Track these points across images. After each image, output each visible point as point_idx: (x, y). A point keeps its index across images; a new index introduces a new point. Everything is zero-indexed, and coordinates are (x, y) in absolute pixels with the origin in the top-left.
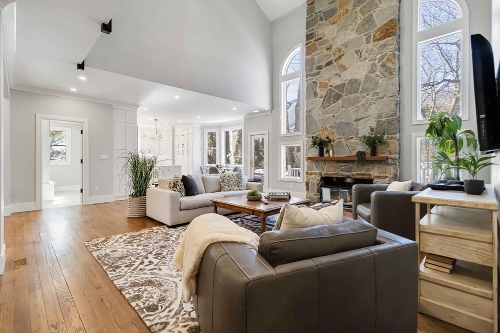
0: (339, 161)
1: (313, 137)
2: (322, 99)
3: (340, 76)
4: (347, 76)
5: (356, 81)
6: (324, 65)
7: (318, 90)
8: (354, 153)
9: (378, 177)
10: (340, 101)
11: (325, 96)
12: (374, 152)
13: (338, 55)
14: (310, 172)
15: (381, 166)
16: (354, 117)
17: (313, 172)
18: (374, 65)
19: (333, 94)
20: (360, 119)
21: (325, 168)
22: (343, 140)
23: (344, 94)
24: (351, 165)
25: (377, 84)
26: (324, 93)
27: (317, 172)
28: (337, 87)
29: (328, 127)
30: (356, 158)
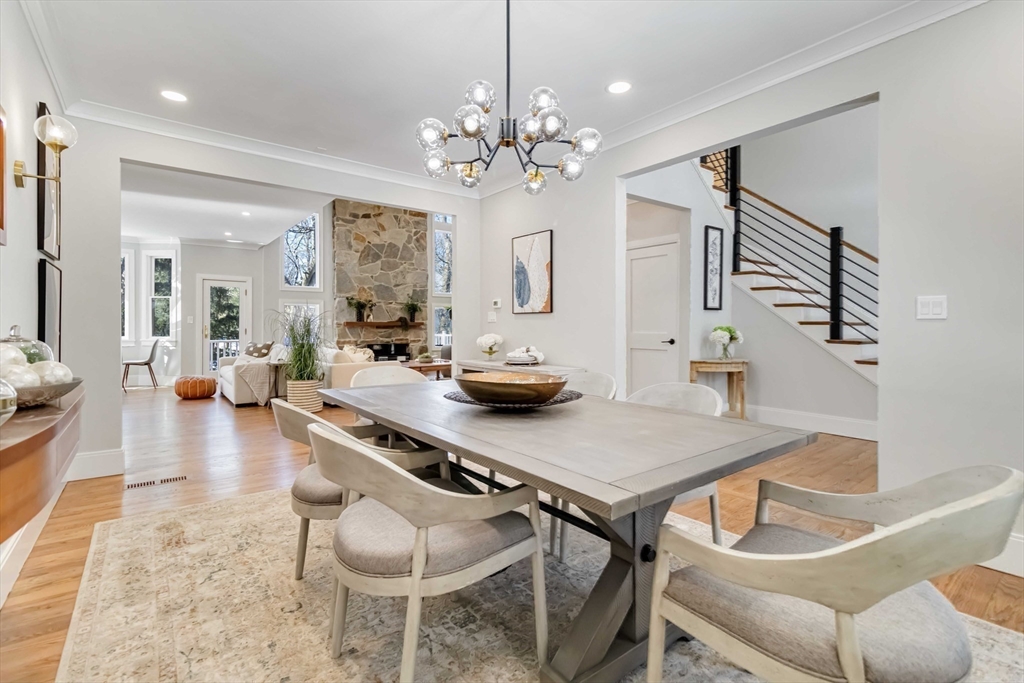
0: (379, 326)
1: (347, 298)
2: (359, 254)
3: (379, 235)
4: (385, 238)
5: (395, 246)
6: (361, 215)
7: (353, 242)
8: (397, 318)
9: (414, 341)
10: (379, 262)
11: (363, 252)
12: (412, 319)
13: (377, 212)
14: (342, 340)
15: (416, 331)
16: (393, 282)
17: (347, 340)
18: (410, 237)
19: (372, 252)
20: (398, 285)
21: (362, 335)
22: (382, 304)
23: (383, 256)
24: (390, 331)
25: (413, 255)
26: (361, 248)
27: (353, 339)
28: (375, 245)
29: (366, 287)
30: (400, 324)
